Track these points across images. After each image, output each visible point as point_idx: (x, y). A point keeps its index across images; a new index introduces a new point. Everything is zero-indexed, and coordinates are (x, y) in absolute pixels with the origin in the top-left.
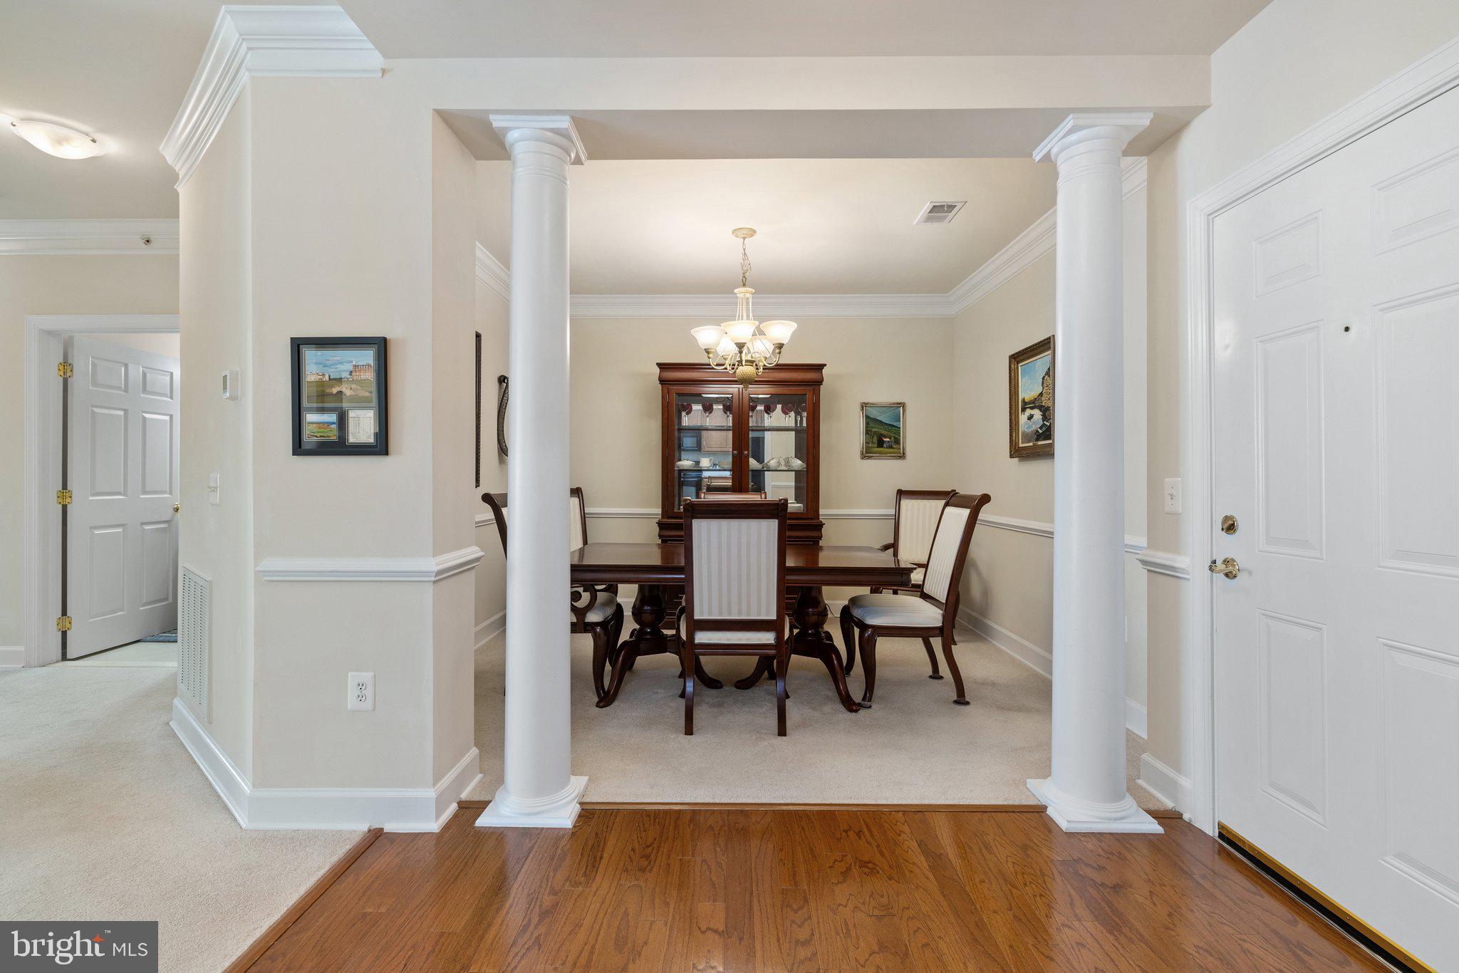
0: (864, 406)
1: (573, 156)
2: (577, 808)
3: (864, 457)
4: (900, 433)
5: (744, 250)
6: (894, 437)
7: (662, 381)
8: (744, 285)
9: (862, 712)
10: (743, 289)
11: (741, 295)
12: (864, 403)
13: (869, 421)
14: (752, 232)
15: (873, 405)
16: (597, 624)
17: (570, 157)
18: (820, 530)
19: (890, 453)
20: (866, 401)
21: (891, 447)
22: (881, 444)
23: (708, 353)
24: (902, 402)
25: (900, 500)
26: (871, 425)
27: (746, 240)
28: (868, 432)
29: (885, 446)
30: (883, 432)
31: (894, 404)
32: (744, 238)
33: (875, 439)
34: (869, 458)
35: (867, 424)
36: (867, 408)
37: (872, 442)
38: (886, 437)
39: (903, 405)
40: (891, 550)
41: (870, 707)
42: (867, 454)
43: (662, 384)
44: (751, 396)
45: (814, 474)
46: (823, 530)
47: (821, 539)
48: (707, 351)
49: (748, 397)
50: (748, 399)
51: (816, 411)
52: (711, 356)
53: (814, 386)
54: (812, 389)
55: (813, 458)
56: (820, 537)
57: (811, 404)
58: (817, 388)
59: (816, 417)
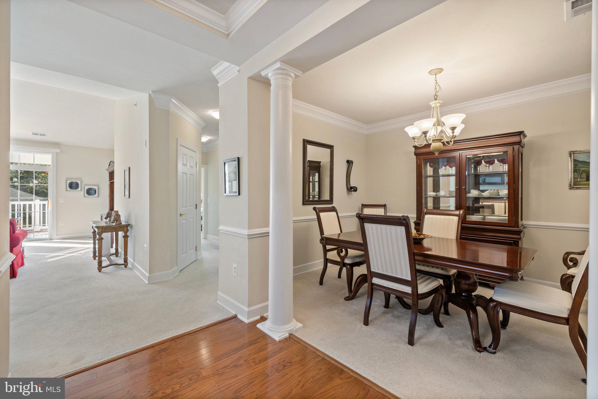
0: (572, 153)
1: (293, 75)
2: (287, 335)
3: (571, 188)
5: (436, 81)
7: (416, 154)
8: (436, 99)
9: (484, 354)
10: (435, 102)
11: (433, 105)
12: (572, 151)
13: (576, 162)
14: (441, 70)
15: (581, 152)
16: (348, 264)
17: (291, 76)
18: (520, 235)
20: (574, 150)
23: (414, 139)
27: (437, 75)
32: (436, 75)
37: (580, 178)
41: (495, 353)
42: (574, 186)
43: (416, 156)
44: (468, 156)
45: (514, 200)
46: (522, 234)
47: (521, 240)
48: (414, 138)
49: (465, 157)
50: (465, 158)
51: (515, 161)
52: (416, 140)
53: (514, 146)
54: (512, 148)
55: (513, 190)
56: (520, 239)
57: (512, 157)
58: (516, 147)
59: (515, 165)
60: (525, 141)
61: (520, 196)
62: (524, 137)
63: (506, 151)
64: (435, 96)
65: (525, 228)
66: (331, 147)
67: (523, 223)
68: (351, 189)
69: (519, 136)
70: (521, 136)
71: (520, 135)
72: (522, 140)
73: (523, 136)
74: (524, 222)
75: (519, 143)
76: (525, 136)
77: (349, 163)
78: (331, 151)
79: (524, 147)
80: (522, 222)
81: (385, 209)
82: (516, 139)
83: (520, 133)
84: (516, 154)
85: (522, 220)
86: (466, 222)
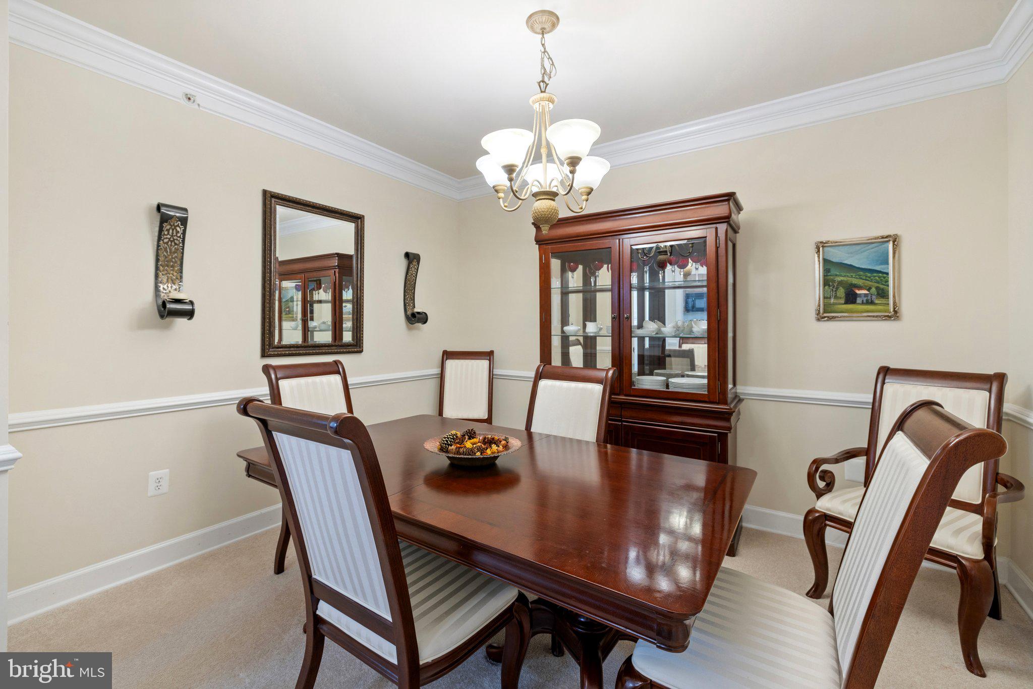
0: (820, 246)
3: (820, 318)
4: (887, 281)
5: (544, 47)
6: (877, 288)
7: (538, 241)
8: (543, 92)
12: (821, 242)
13: (828, 265)
15: (837, 245)
18: (728, 420)
19: (868, 311)
20: (824, 240)
21: (872, 303)
22: (851, 298)
24: (891, 233)
25: (883, 383)
26: (834, 271)
28: (826, 282)
29: (859, 300)
30: (855, 281)
31: (878, 238)
33: (841, 292)
34: (830, 319)
35: (827, 271)
36: (826, 249)
37: (836, 297)
38: (860, 288)
39: (895, 240)
40: (861, 461)
42: (825, 313)
43: (539, 245)
44: (634, 247)
45: (718, 343)
46: (733, 419)
47: (732, 431)
48: (496, 188)
49: (629, 249)
50: (629, 251)
51: (719, 258)
52: (501, 195)
53: (718, 225)
54: (714, 230)
55: (717, 321)
56: (729, 429)
57: (714, 249)
58: (722, 228)
59: (720, 266)
60: (740, 218)
61: (730, 335)
62: (737, 210)
63: (703, 236)
64: (542, 84)
65: (740, 401)
66: (356, 219)
67: (738, 391)
68: (416, 318)
69: (727, 203)
70: (731, 203)
71: (728, 200)
72: (733, 216)
73: (733, 203)
74: (740, 389)
75: (726, 219)
76: (739, 208)
77: (412, 259)
78: (357, 228)
79: (738, 233)
80: (736, 389)
81: (490, 360)
82: (720, 210)
83: (729, 197)
84: (720, 242)
85: (734, 384)
86: (632, 393)
